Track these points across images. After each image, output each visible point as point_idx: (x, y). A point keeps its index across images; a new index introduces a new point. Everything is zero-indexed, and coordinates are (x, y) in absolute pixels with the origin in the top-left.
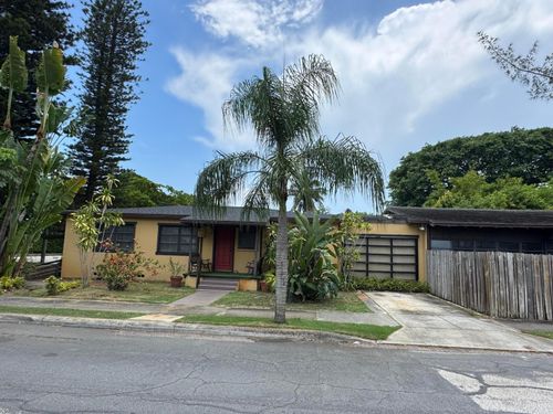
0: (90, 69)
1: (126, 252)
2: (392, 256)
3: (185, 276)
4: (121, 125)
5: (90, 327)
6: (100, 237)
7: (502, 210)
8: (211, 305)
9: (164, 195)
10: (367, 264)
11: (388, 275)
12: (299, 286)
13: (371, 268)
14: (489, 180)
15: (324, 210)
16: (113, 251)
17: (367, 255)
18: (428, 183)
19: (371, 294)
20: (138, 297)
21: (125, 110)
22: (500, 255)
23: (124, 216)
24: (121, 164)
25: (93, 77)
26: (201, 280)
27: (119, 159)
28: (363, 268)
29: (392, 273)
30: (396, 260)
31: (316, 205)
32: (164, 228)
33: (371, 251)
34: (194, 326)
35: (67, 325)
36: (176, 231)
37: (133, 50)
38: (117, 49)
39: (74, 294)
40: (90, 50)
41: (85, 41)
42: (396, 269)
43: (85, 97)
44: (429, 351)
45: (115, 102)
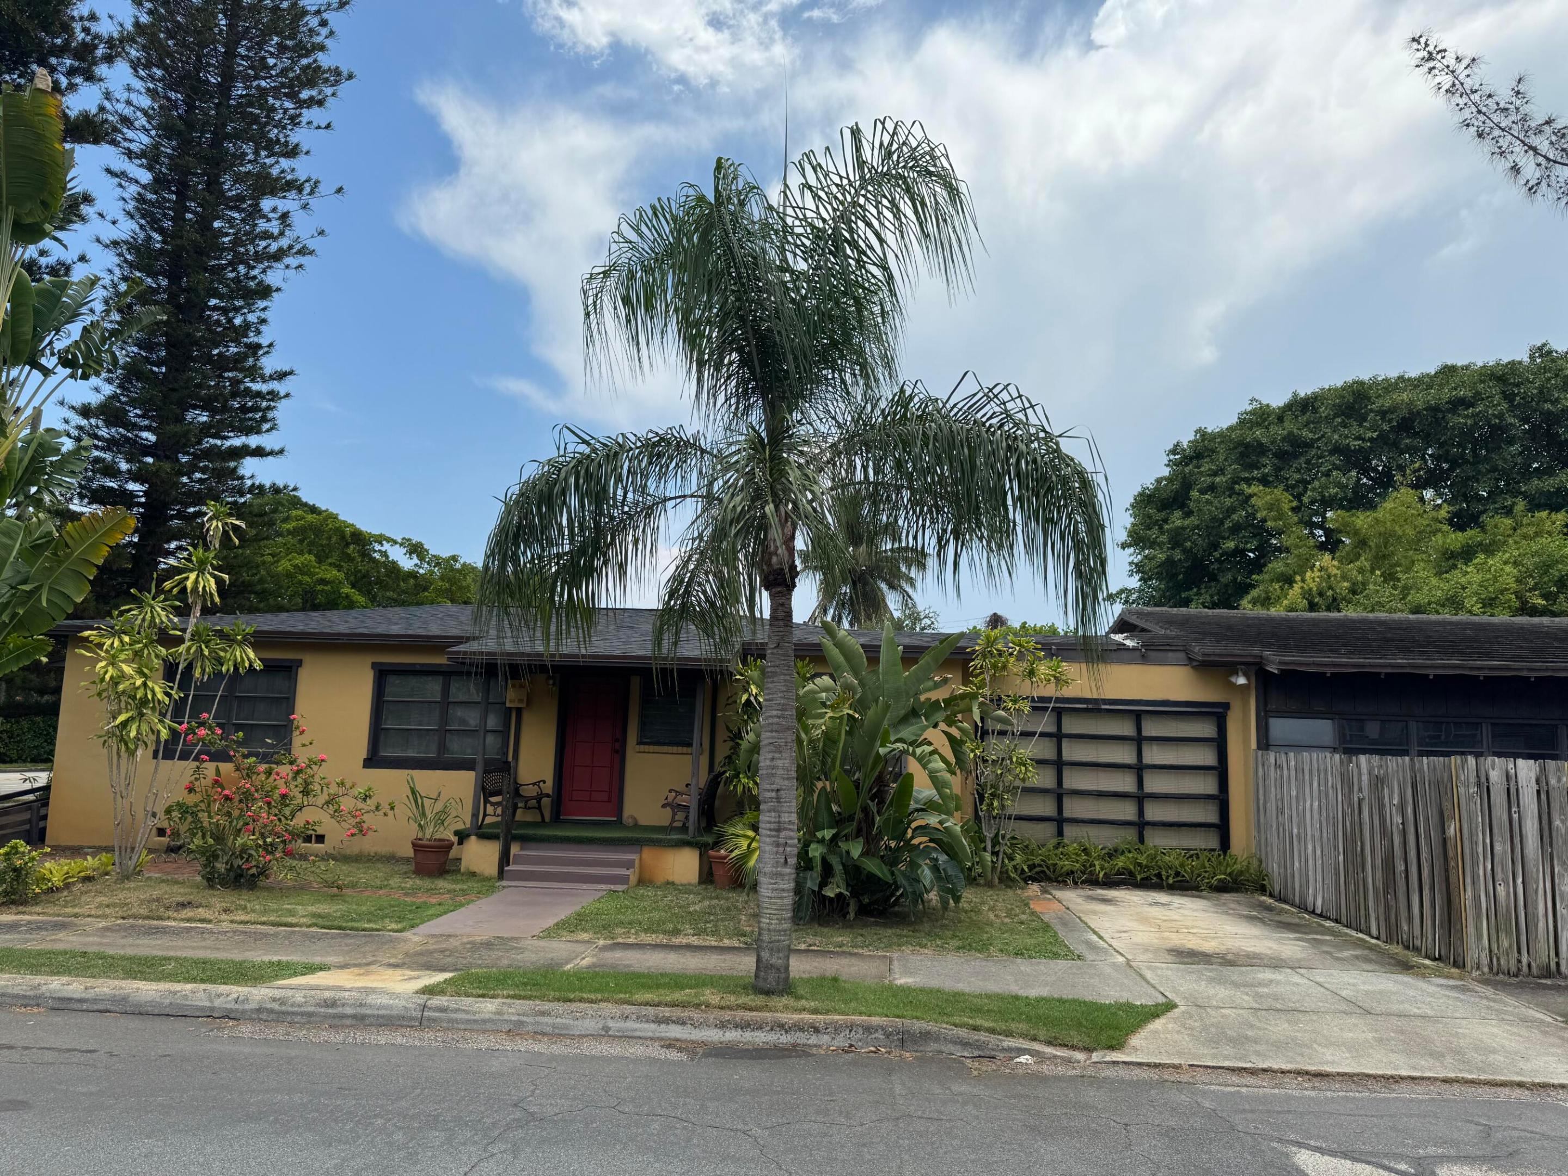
0: (150, 157)
1: (264, 758)
2: (1139, 769)
3: (462, 836)
4: (252, 338)
5: (141, 1012)
6: (178, 710)
7: (1502, 618)
8: (548, 934)
9: (393, 568)
10: (1059, 795)
11: (1130, 835)
12: (838, 868)
13: (1073, 808)
14: (1460, 521)
15: (915, 618)
16: (220, 756)
17: (1059, 765)
18: (1260, 531)
19: (1072, 898)
20: (303, 910)
21: (265, 292)
22: (1496, 768)
23: (260, 641)
24: (250, 468)
25: (159, 183)
26: (515, 849)
27: (245, 451)
28: (1045, 807)
29: (1141, 825)
30: (1154, 784)
31: (893, 602)
32: (393, 680)
33: (1072, 752)
34: (488, 1007)
35: (63, 1005)
36: (433, 688)
37: (293, 96)
38: (239, 90)
39: (91, 902)
40: (152, 93)
41: (135, 66)
42: (1154, 812)
43: (132, 246)
44: (1265, 1088)
45: (233, 265)
